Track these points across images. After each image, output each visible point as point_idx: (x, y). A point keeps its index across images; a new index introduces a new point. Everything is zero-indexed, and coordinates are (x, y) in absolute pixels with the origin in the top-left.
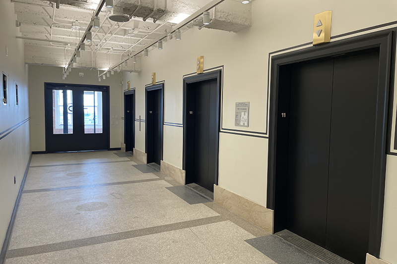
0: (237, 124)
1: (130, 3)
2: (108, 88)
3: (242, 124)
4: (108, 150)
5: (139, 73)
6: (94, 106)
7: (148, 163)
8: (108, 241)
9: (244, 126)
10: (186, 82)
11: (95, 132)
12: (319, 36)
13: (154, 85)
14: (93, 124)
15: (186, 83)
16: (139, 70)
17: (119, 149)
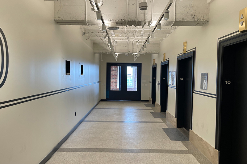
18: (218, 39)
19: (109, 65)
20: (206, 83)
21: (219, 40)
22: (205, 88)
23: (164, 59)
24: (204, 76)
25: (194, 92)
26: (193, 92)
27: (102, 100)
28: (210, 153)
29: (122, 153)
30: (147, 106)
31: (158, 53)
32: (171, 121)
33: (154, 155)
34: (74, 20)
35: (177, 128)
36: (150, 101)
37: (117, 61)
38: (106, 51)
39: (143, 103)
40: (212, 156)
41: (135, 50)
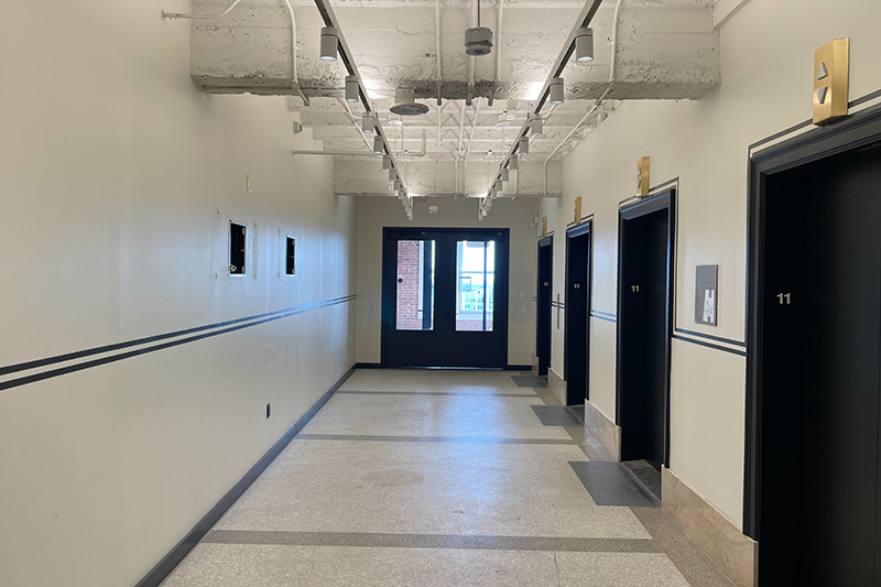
0: (699, 319)
1: (420, 79)
2: (506, 232)
3: (706, 320)
4: (504, 369)
5: (559, 196)
6: (485, 272)
7: (568, 404)
8: (376, 545)
9: (708, 323)
10: (623, 217)
11: (484, 328)
12: (822, 102)
13: (579, 225)
14: (482, 311)
15: (624, 220)
16: (558, 191)
17: (529, 368)
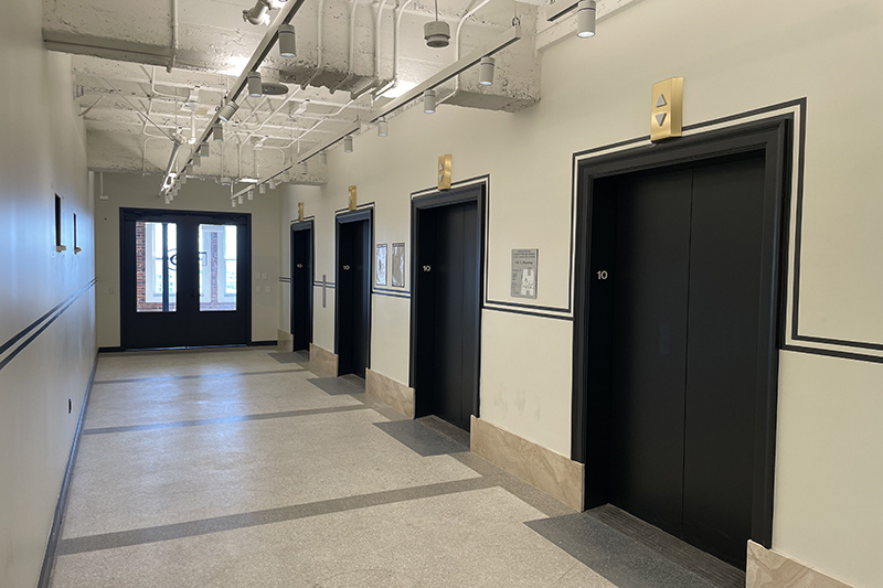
18: (575, 155)
19: (132, 219)
20: (531, 279)
21: (577, 158)
22: (528, 292)
23: (351, 204)
24: (525, 259)
25: (485, 305)
26: (482, 306)
27: (102, 350)
28: (552, 474)
29: (305, 519)
30: (282, 358)
31: (323, 185)
32: (390, 401)
33: (405, 506)
34: (127, 39)
35: (416, 418)
36: (285, 342)
37: (168, 203)
38: (138, 164)
39: (264, 352)
40: (559, 481)
41: (248, 169)
